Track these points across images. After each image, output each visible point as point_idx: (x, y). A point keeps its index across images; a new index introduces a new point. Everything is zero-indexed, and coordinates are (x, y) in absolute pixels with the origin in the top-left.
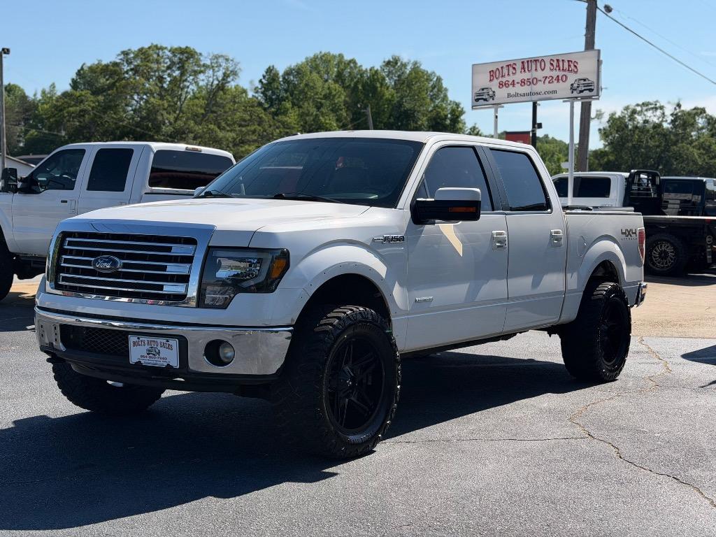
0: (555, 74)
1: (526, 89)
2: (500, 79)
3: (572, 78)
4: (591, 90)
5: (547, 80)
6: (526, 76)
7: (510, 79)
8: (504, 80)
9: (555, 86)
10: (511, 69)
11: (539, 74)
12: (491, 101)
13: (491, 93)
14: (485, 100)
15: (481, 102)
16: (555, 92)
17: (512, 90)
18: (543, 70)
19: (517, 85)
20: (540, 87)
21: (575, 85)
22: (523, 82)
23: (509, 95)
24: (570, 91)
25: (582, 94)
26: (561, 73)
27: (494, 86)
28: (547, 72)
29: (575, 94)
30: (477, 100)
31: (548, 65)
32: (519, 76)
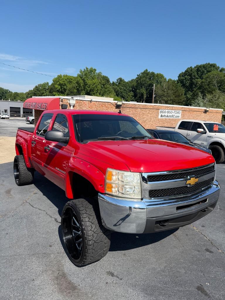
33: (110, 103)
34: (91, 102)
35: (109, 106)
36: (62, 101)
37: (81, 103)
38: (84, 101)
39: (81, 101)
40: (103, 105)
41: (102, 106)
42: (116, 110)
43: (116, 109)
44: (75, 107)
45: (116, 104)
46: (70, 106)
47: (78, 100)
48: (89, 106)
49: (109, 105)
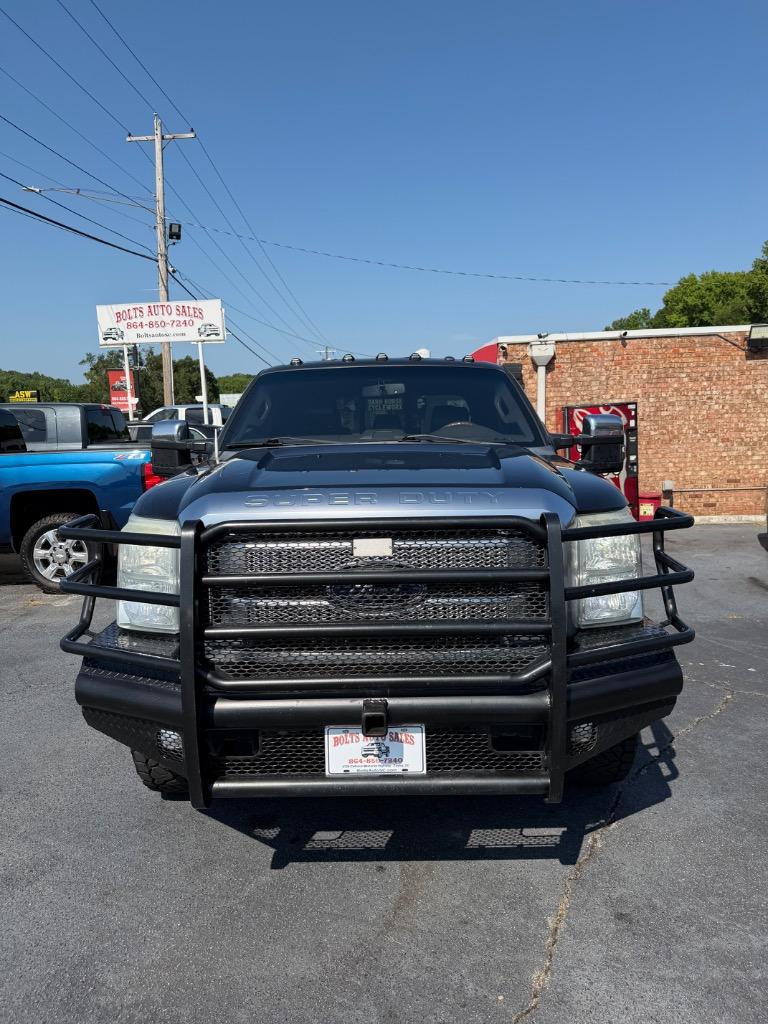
0: (182, 318)
1: (155, 331)
2: (128, 321)
3: (198, 323)
4: (217, 334)
5: (175, 324)
6: (154, 319)
7: (138, 320)
8: (132, 321)
9: (183, 329)
10: (138, 312)
11: (167, 319)
12: (120, 341)
13: (119, 333)
14: (114, 339)
15: (110, 341)
16: (183, 334)
17: (140, 331)
18: (170, 314)
19: (145, 327)
20: (169, 329)
21: (202, 330)
22: (151, 324)
23: (138, 336)
24: (198, 334)
25: (209, 338)
26: (187, 319)
27: (122, 326)
28: (174, 317)
29: (203, 337)
30: (105, 339)
31: (174, 311)
32: (146, 320)
33: (714, 339)
34: (624, 345)
35: (713, 349)
36: (505, 355)
37: (581, 351)
38: (595, 344)
39: (582, 345)
40: (681, 350)
41: (676, 352)
42: (749, 362)
43: (748, 357)
44: (556, 370)
45: (745, 339)
46: (536, 367)
47: (567, 341)
48: (616, 358)
49: (711, 345)
